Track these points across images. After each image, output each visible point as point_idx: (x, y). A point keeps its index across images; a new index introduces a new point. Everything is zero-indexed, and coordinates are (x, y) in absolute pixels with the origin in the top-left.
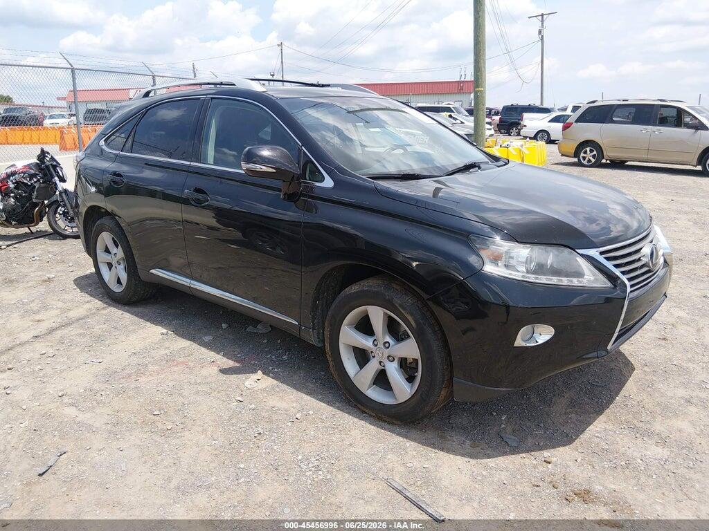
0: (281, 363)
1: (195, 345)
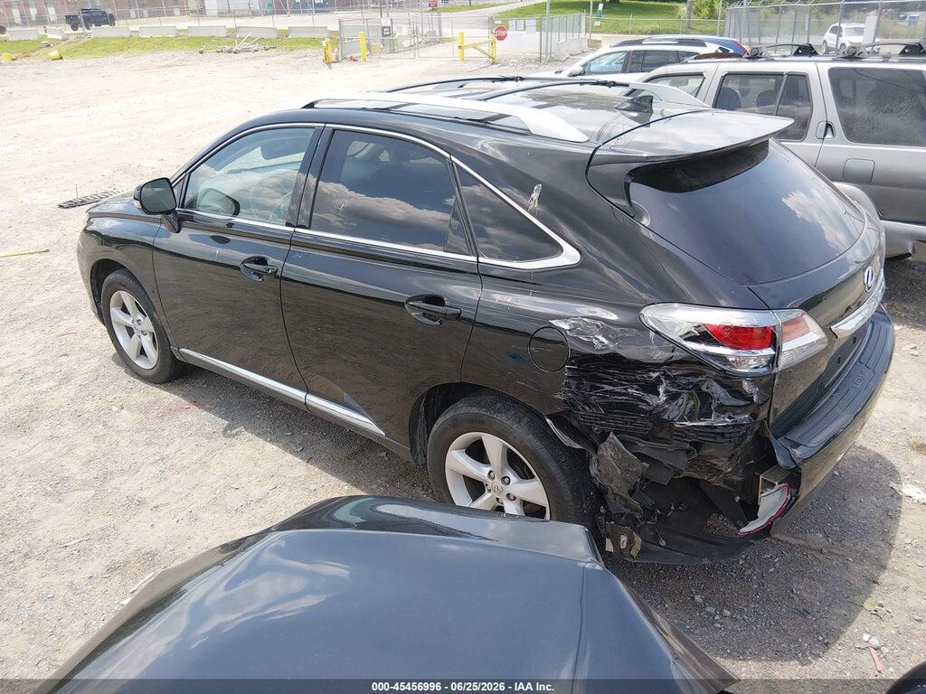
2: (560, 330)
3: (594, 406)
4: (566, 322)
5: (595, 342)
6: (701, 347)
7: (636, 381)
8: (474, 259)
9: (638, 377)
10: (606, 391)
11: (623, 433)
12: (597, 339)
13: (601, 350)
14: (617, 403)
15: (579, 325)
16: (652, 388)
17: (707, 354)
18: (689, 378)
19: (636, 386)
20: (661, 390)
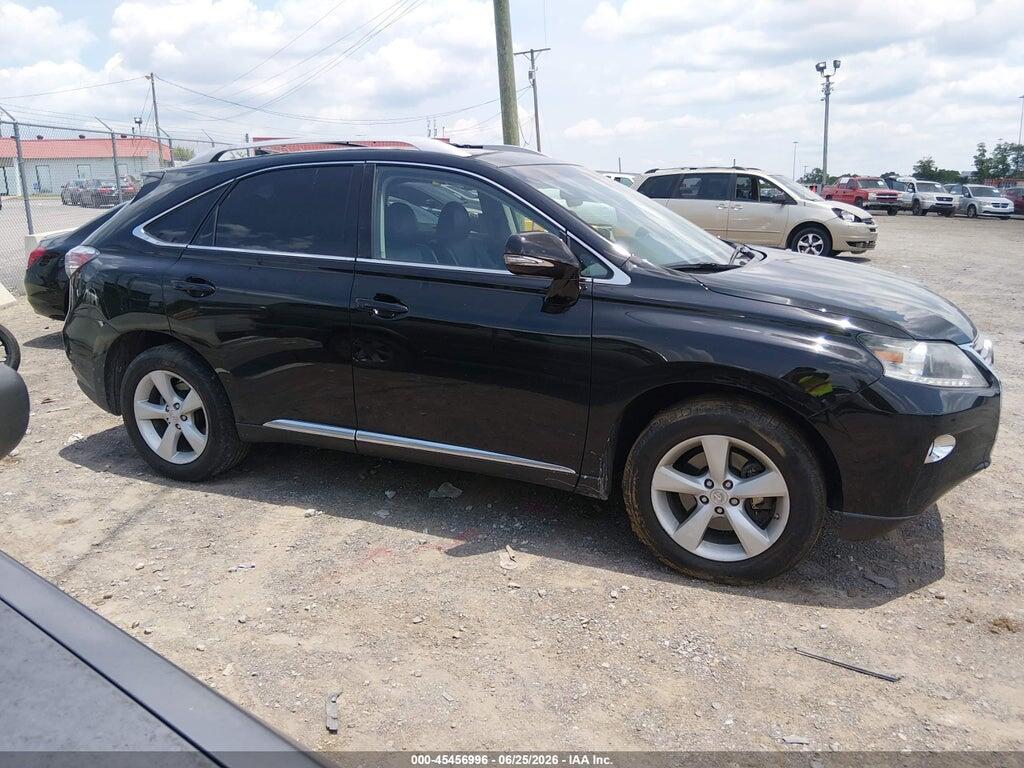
0: (521, 534)
1: (373, 526)
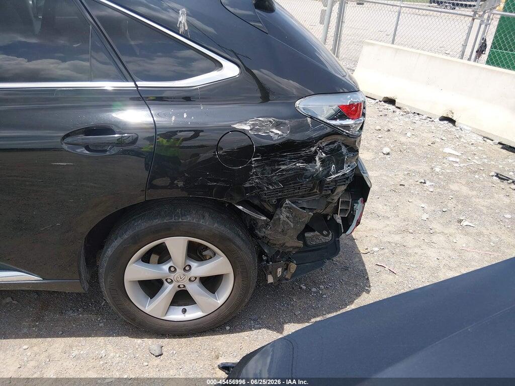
2: (243, 132)
3: (275, 183)
4: (246, 124)
5: (272, 134)
6: (338, 122)
7: (302, 156)
8: (132, 84)
9: (303, 153)
10: (283, 170)
11: (292, 197)
12: (272, 132)
13: (278, 140)
14: (290, 177)
15: (257, 125)
16: (310, 159)
17: (342, 126)
18: (330, 146)
19: (302, 161)
20: (317, 159)
